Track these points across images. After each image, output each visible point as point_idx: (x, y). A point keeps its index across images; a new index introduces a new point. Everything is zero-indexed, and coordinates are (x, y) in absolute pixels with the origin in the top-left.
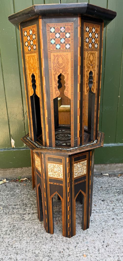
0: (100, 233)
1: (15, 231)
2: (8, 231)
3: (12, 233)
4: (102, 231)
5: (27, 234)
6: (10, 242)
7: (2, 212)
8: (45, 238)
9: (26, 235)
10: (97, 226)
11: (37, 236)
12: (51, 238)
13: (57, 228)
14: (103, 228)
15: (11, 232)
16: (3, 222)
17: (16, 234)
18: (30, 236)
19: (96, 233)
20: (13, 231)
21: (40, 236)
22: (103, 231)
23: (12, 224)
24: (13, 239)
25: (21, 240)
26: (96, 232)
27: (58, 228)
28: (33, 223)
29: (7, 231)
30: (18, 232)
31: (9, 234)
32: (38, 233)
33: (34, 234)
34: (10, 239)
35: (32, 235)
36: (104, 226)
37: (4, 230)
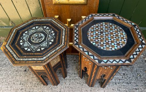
3: (38, 86)
9: (46, 88)
13: (64, 85)
16: (33, 77)
17: (41, 87)
18: (48, 89)
21: (54, 90)
25: (43, 91)
29: (35, 84)
31: (37, 87)
33: (50, 88)
34: (37, 90)
37: (34, 83)
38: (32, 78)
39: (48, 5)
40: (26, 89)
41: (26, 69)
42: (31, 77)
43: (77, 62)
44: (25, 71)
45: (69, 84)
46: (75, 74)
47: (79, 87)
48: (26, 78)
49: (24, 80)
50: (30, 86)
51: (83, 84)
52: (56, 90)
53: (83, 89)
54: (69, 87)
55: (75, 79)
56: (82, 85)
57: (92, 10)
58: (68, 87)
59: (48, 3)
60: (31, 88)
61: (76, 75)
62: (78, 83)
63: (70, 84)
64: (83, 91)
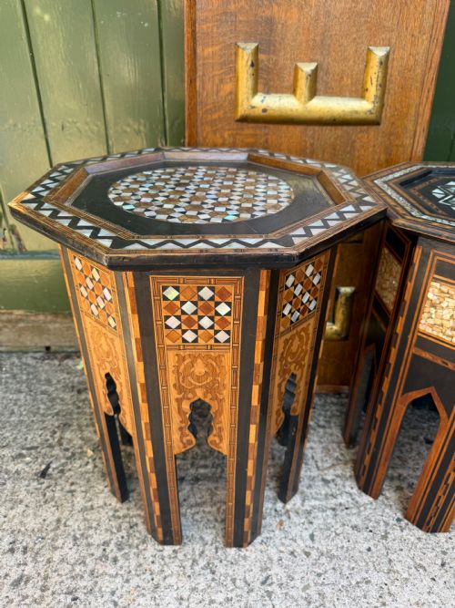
0: (438, 573)
1: (137, 547)
2: (112, 546)
3: (126, 557)
4: (443, 565)
5: (177, 563)
6: (118, 593)
7: (90, 467)
8: (242, 584)
9: (174, 567)
10: (420, 545)
11: (213, 573)
12: (263, 583)
13: (283, 544)
14: (444, 553)
15: (123, 552)
16: (92, 508)
17: (142, 561)
18: (189, 572)
19: (421, 571)
20: (130, 546)
21: (226, 575)
22: (447, 567)
23: (125, 516)
24: (127, 581)
25: (157, 587)
26: (421, 566)
27: (287, 542)
28: (197, 517)
29: (106, 543)
30: (148, 554)
31: (115, 560)
32: (216, 562)
33: (202, 563)
34: (119, 580)
35: (197, 568)
36: (446, 546)
37: (97, 538)
38: (84, 509)
39: (213, 123)
40: (46, 578)
41: (48, 467)
42: (78, 507)
43: (322, 423)
44: (44, 474)
45: (306, 535)
46: (326, 482)
47: (369, 550)
48: (50, 514)
49: (32, 523)
50: (72, 555)
51: (387, 533)
52: (239, 572)
53: (393, 557)
54: (314, 554)
55: (334, 509)
56: (385, 537)
57: (401, 149)
58: (308, 554)
59: (215, 116)
60: (78, 569)
61: (332, 485)
62: (355, 527)
63: (312, 537)
64: (398, 567)
